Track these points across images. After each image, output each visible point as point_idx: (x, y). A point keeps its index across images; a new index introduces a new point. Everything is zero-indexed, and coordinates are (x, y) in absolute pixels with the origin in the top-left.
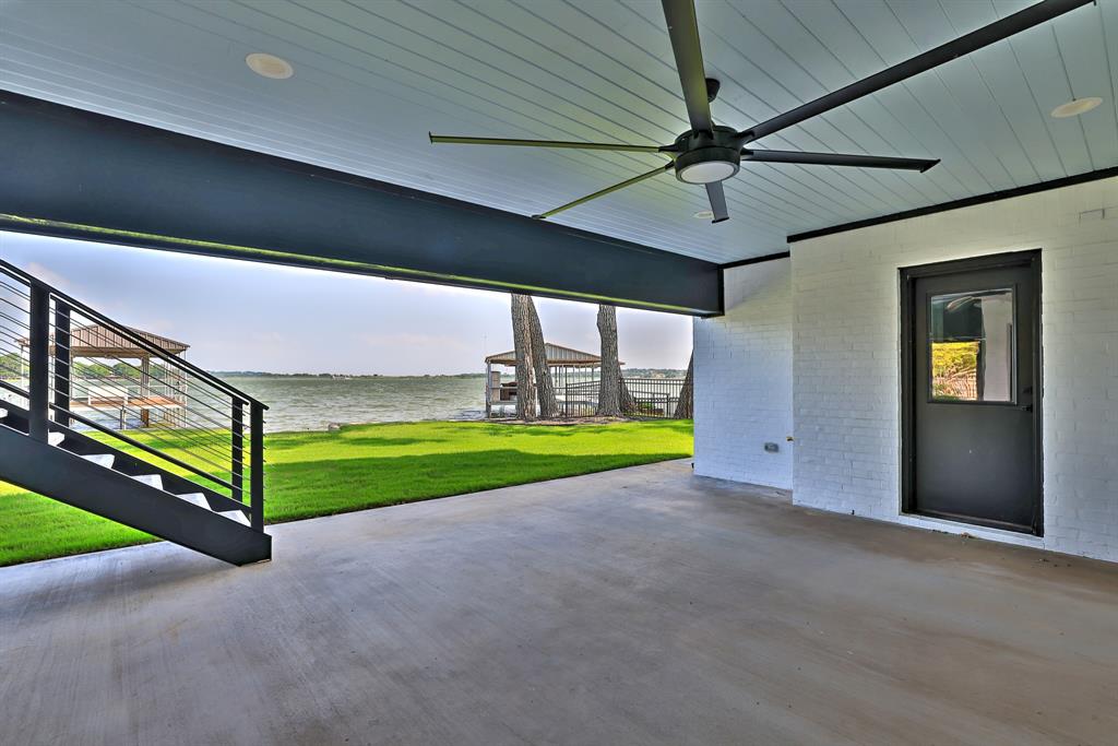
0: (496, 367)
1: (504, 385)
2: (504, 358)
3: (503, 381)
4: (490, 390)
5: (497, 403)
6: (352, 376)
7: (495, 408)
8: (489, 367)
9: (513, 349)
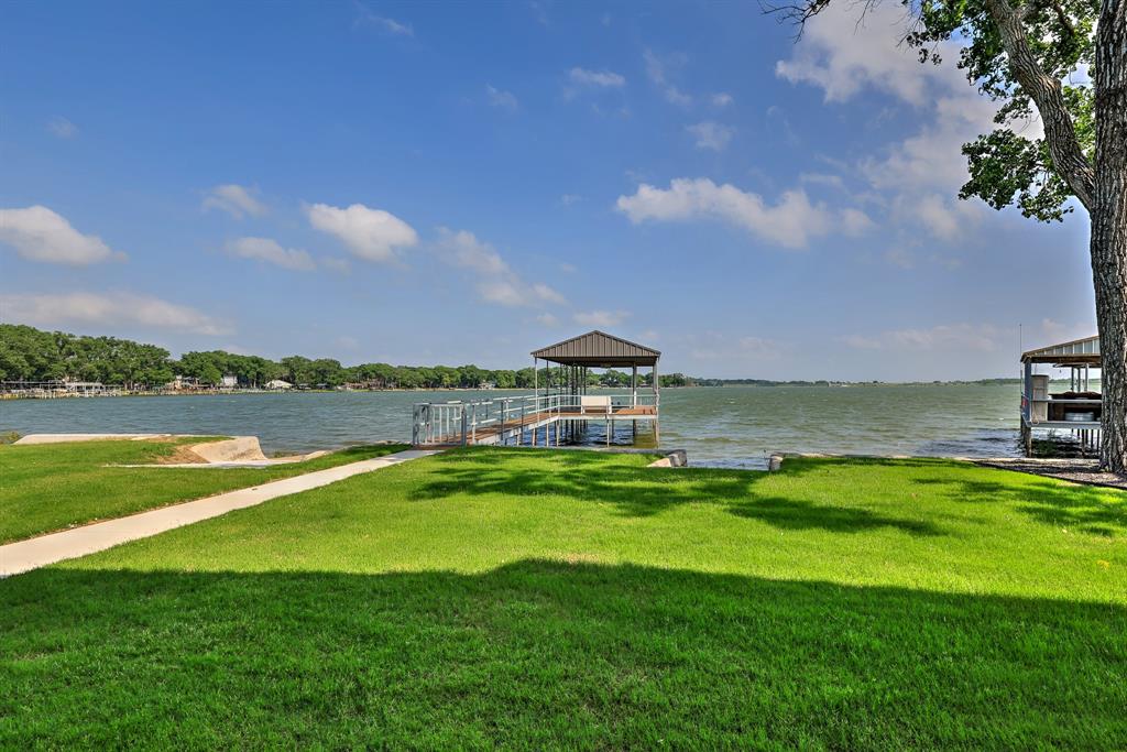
0: (1040, 369)
1: (1055, 396)
2: (1055, 353)
3: (1052, 389)
4: (1028, 404)
5: (1042, 424)
6: (849, 383)
7: (1039, 433)
8: (1028, 370)
9: (1097, 334)
